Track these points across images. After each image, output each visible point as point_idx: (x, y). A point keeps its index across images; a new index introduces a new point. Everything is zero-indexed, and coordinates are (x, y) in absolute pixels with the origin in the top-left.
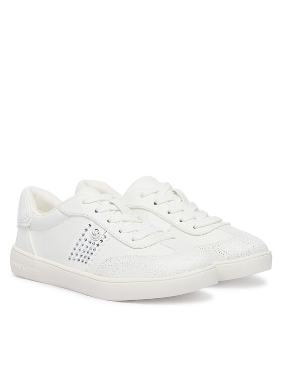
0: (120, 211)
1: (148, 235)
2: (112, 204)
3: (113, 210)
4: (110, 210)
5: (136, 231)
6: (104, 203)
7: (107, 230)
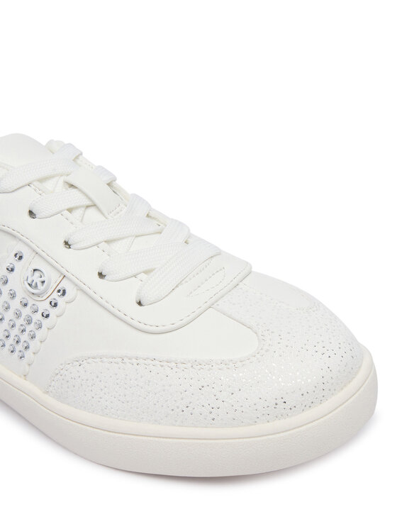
0: (95, 205)
1: (180, 283)
2: (72, 186)
3: (77, 208)
4: (70, 210)
5: (146, 272)
6: (49, 185)
7: (66, 273)
